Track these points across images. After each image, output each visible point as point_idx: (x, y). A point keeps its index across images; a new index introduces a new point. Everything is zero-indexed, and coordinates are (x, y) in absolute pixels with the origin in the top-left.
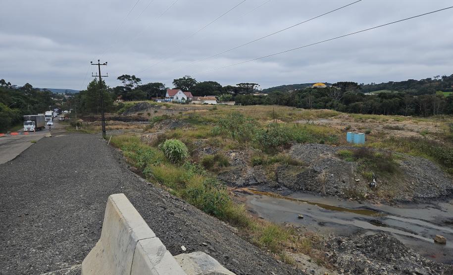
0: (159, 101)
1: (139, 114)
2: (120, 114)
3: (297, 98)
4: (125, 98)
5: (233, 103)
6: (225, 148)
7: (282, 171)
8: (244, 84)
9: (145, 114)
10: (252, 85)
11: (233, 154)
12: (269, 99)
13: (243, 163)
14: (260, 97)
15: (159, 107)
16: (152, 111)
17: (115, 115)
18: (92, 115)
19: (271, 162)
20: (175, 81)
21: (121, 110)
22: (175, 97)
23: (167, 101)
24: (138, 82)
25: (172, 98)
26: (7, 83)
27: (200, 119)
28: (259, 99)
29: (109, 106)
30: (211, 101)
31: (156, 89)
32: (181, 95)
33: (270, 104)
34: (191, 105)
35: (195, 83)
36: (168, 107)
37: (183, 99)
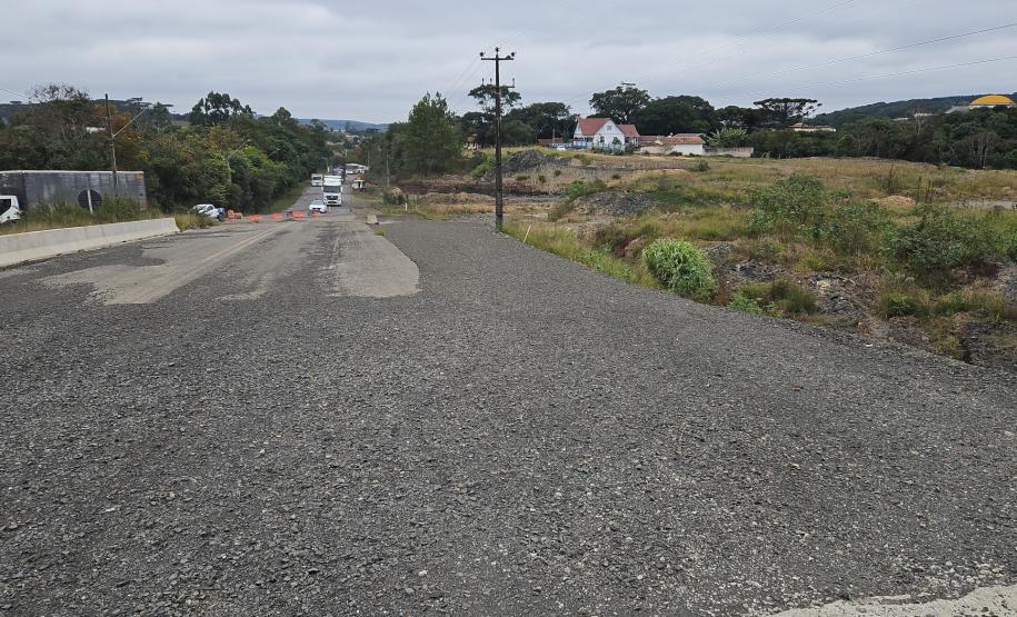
0: (561, 149)
1: (520, 179)
2: (478, 177)
3: (939, 139)
4: (484, 141)
5: (747, 153)
6: (799, 266)
7: (983, 337)
8: (778, 101)
9: (533, 179)
10: (797, 104)
11: (825, 284)
12: (848, 142)
13: (857, 307)
14: (820, 136)
15: (565, 161)
16: (548, 171)
17: (468, 179)
18: (416, 178)
19: (943, 310)
20: (597, 97)
21: (481, 167)
22: (596, 138)
23: (578, 148)
24: (514, 103)
25: (588, 140)
26: (244, 107)
27: (686, 192)
28: (816, 140)
29: (453, 157)
30: (691, 147)
31: (549, 119)
32: (610, 133)
33: (854, 155)
34: (638, 157)
35: (645, 102)
36: (586, 162)
37: (616, 141)
